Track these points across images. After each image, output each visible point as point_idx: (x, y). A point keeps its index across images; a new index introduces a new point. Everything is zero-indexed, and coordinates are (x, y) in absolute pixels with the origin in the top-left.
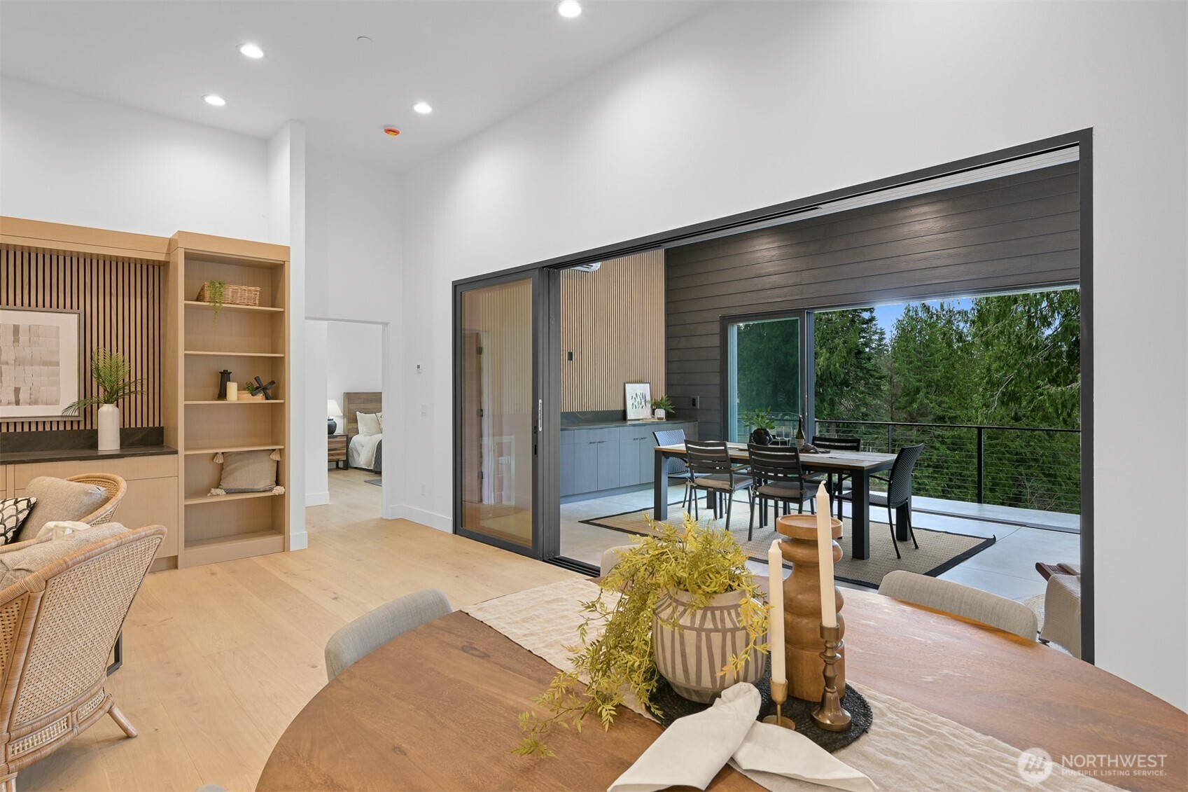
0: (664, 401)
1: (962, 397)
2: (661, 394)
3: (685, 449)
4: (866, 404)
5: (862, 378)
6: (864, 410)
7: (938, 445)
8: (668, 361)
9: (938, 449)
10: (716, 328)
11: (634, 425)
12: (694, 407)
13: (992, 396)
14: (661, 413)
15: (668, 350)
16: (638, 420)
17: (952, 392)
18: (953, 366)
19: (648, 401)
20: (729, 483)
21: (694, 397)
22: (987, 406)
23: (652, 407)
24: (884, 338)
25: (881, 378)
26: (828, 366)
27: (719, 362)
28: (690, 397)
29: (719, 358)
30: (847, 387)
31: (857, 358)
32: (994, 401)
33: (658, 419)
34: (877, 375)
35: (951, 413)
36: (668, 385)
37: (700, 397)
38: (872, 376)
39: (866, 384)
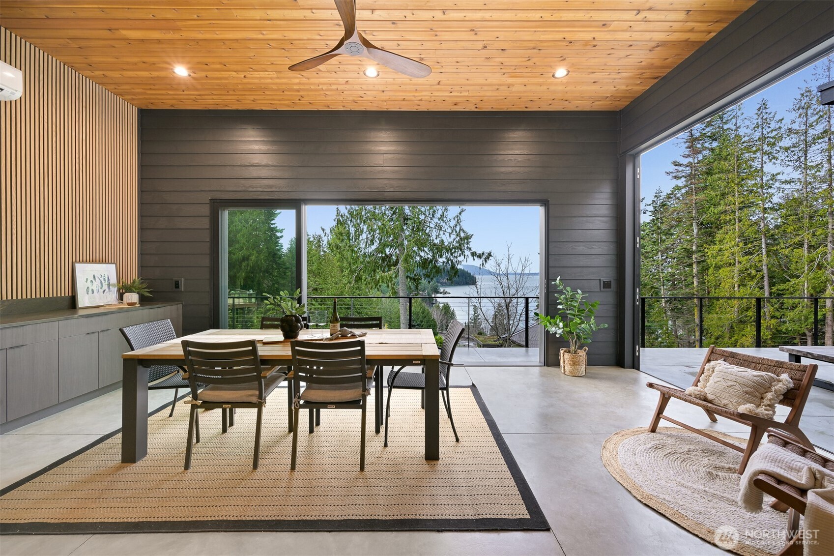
0: (136, 284)
1: (325, 279)
2: (133, 275)
3: (182, 353)
4: (278, 283)
5: (276, 269)
6: (276, 286)
7: (314, 303)
8: (142, 242)
9: (314, 305)
10: (206, 210)
11: (87, 316)
12: (177, 290)
13: (352, 278)
14: (133, 297)
15: (142, 229)
16: (98, 307)
17: (321, 276)
18: (321, 263)
19: (114, 285)
20: (257, 392)
21: (176, 279)
22: (350, 282)
23: (119, 290)
24: (283, 249)
25: (286, 269)
26: (257, 262)
27: (208, 244)
28: (172, 279)
29: (208, 240)
30: (267, 273)
31: (273, 257)
32: (353, 280)
33: (129, 304)
34: (284, 267)
35: (320, 287)
36: (142, 267)
37: (185, 279)
38: (281, 267)
39: (278, 272)
